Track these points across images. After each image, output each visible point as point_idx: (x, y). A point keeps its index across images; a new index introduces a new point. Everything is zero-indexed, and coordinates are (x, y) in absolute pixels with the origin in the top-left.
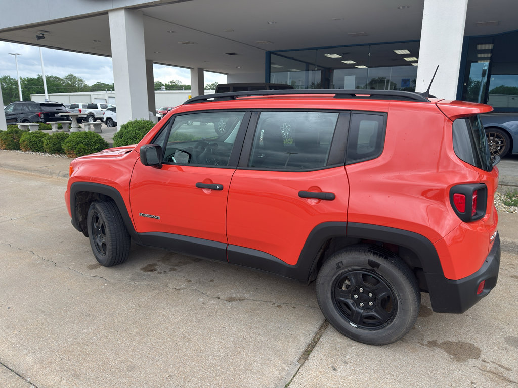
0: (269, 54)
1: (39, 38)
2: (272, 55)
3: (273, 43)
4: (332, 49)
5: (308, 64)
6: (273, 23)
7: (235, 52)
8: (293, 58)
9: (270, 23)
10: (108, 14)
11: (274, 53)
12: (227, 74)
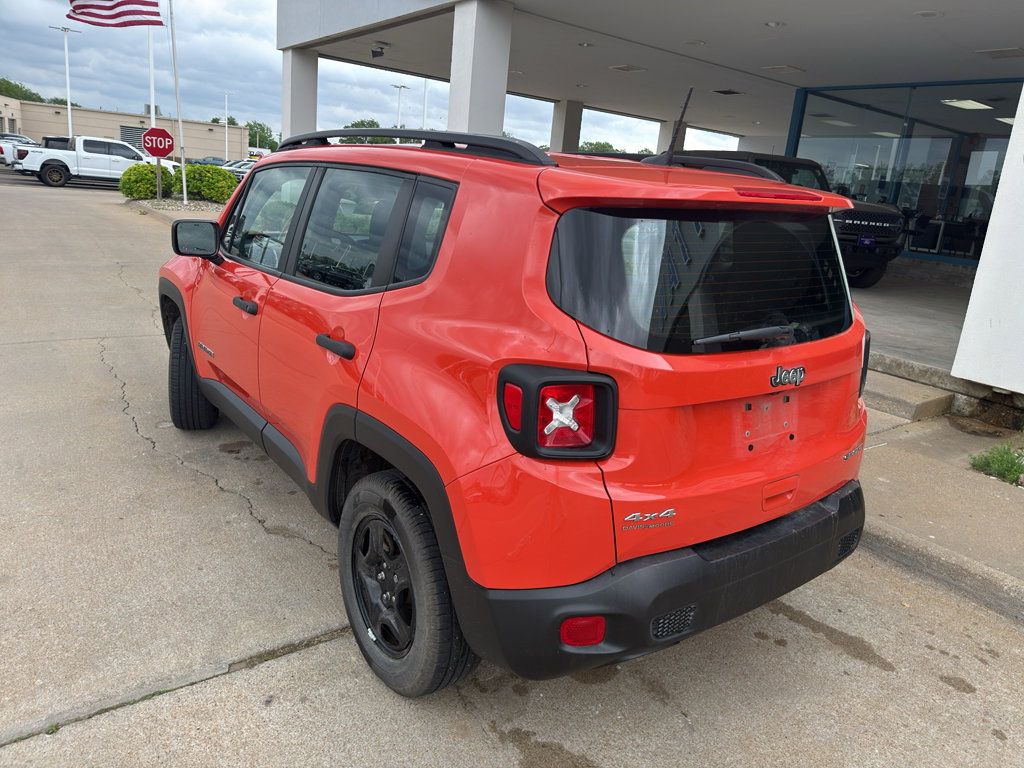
0: (803, 95)
1: (375, 54)
2: (810, 96)
3: (805, 71)
4: (965, 88)
5: (913, 121)
6: (778, 24)
7: (733, 89)
8: (868, 107)
9: (773, 25)
10: (453, 10)
11: (816, 92)
12: (741, 136)
